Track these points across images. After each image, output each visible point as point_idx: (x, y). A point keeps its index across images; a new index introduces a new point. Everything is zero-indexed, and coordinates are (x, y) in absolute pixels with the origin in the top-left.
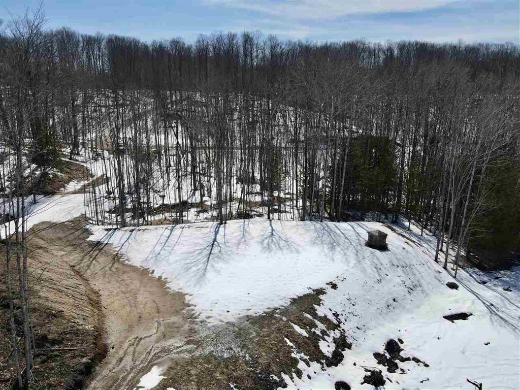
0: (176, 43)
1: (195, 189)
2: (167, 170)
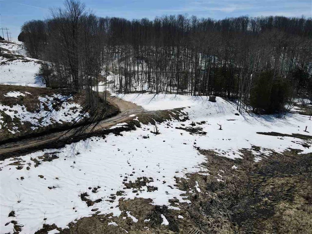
0: (144, 21)
1: (149, 87)
2: (138, 80)
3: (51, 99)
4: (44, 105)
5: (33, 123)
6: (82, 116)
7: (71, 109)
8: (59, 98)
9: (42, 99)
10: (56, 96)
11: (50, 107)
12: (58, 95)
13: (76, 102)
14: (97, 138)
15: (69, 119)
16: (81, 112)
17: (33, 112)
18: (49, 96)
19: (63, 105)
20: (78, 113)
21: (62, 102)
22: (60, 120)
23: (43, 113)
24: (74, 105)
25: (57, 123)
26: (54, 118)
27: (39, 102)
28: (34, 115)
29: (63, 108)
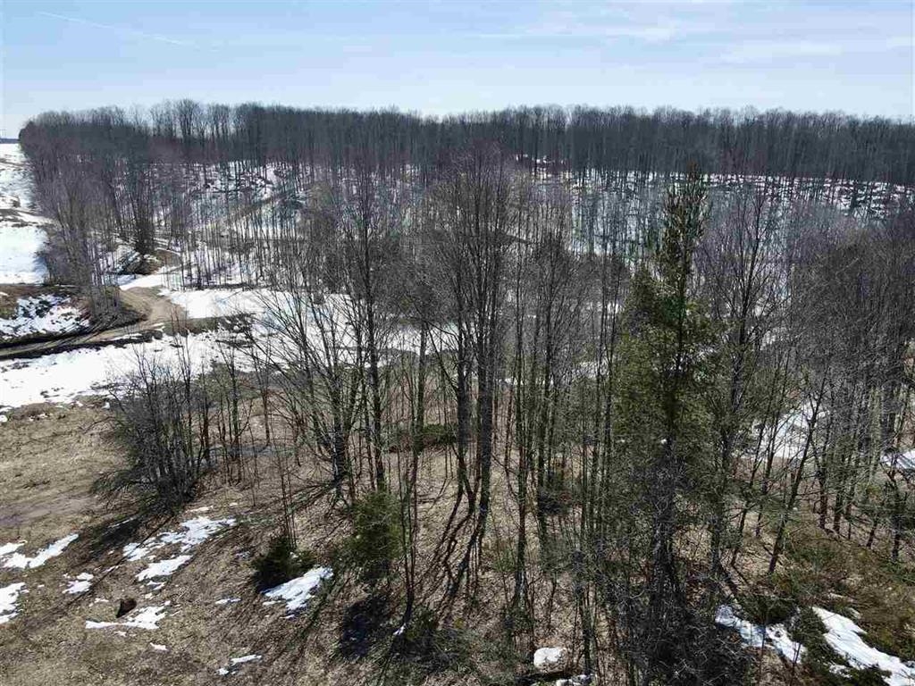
3: (36, 302)
4: (24, 309)
5: (5, 332)
6: (78, 324)
7: (62, 315)
8: (49, 300)
9: (22, 302)
10: (44, 298)
11: (33, 313)
12: (49, 296)
13: (73, 306)
14: (88, 350)
15: (56, 329)
16: (77, 319)
17: (7, 319)
18: (34, 298)
19: (51, 310)
20: (72, 321)
21: (51, 306)
22: (44, 329)
23: (21, 320)
24: (69, 310)
25: (38, 332)
26: (36, 327)
27: (17, 306)
28: (8, 322)
29: (52, 314)
